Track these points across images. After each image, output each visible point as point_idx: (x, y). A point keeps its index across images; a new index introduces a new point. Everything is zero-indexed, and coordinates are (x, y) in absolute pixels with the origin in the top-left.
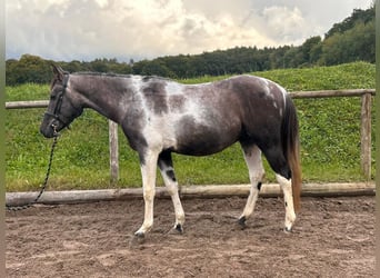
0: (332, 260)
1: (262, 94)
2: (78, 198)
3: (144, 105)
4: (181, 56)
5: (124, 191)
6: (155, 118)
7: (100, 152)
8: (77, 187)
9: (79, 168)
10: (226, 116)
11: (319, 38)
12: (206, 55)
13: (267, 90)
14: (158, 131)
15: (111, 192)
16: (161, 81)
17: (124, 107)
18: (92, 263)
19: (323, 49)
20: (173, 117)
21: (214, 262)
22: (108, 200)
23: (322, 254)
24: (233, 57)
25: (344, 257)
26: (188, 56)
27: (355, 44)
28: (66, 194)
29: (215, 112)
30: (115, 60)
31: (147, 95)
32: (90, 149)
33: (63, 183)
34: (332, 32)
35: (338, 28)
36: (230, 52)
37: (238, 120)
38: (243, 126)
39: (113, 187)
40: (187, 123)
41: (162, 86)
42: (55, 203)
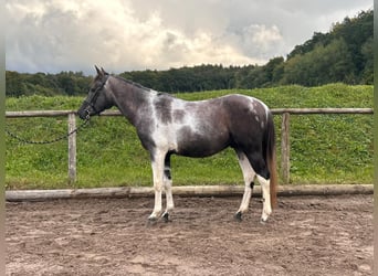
0: (241, 239)
1: (247, 110)
2: (39, 196)
3: (154, 115)
4: (148, 71)
5: (80, 191)
6: (162, 126)
7: (60, 158)
8: (38, 188)
9: (41, 173)
10: (216, 127)
11: (282, 59)
12: (173, 71)
13: (251, 107)
14: (165, 136)
15: (69, 192)
16: (169, 98)
17: (140, 114)
18: (49, 243)
19: (285, 69)
20: (176, 126)
21: (149, 242)
22: (66, 199)
23: (235, 236)
24: (200, 74)
25: (251, 238)
26: (155, 72)
27: (315, 66)
28: (29, 193)
29: (207, 123)
30: (81, 73)
31: (157, 108)
32: (51, 156)
33: (26, 183)
34: (294, 53)
35: (300, 50)
36: (196, 69)
37: (225, 130)
38: (230, 134)
39: (70, 187)
40: (186, 131)
41: (170, 101)
42: (19, 201)
